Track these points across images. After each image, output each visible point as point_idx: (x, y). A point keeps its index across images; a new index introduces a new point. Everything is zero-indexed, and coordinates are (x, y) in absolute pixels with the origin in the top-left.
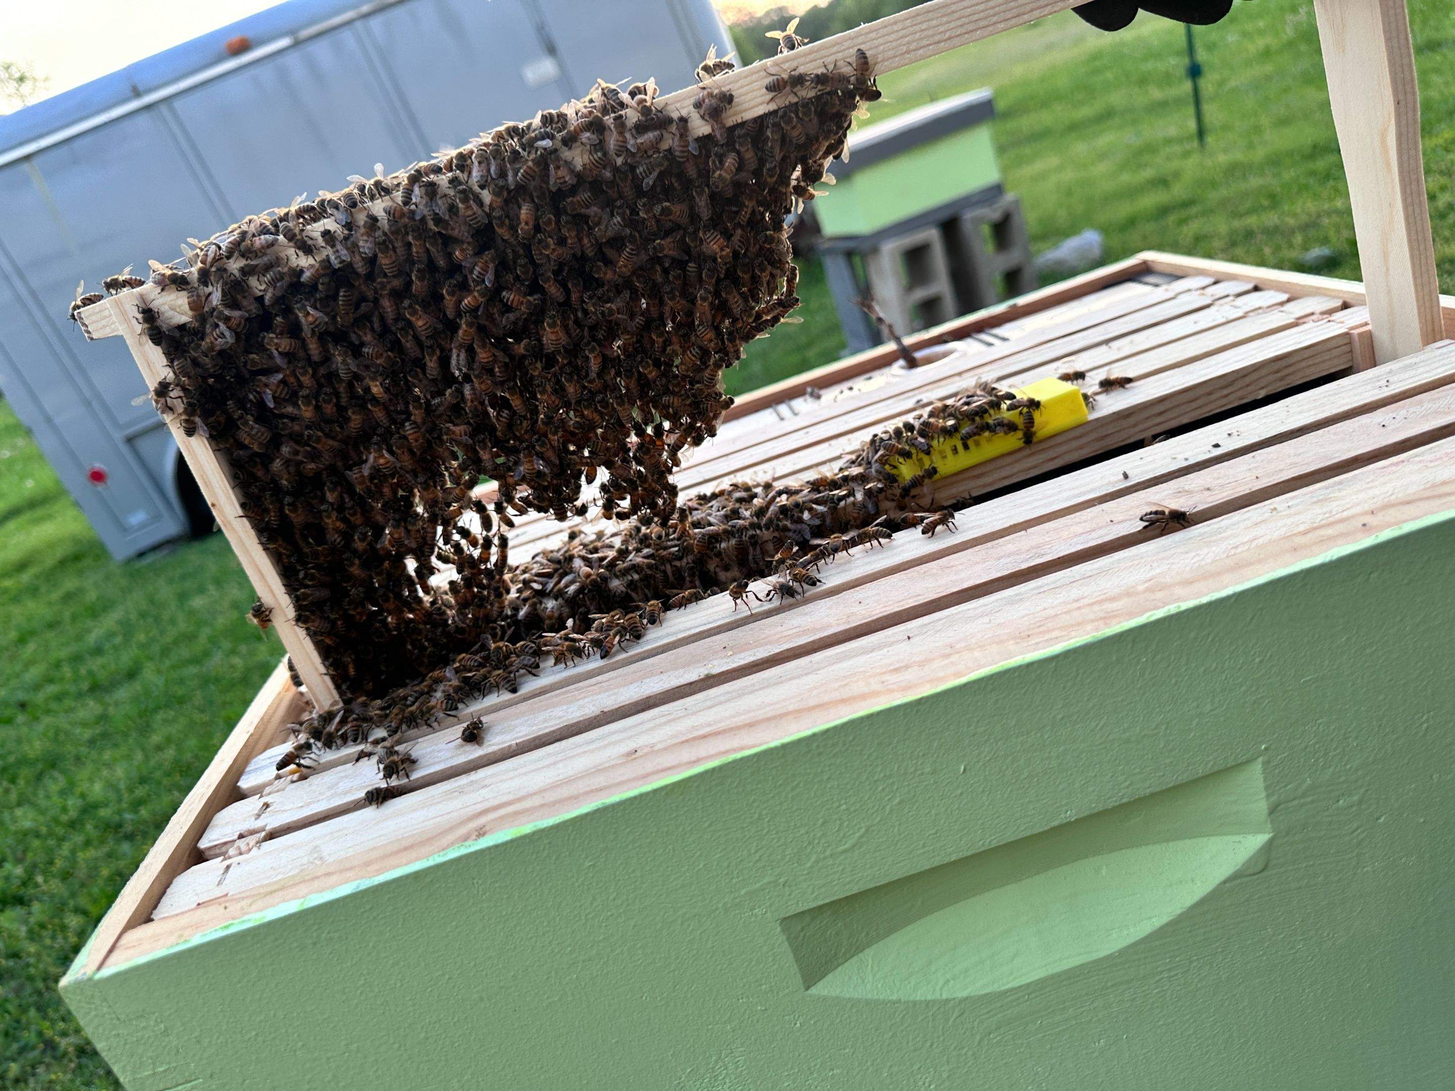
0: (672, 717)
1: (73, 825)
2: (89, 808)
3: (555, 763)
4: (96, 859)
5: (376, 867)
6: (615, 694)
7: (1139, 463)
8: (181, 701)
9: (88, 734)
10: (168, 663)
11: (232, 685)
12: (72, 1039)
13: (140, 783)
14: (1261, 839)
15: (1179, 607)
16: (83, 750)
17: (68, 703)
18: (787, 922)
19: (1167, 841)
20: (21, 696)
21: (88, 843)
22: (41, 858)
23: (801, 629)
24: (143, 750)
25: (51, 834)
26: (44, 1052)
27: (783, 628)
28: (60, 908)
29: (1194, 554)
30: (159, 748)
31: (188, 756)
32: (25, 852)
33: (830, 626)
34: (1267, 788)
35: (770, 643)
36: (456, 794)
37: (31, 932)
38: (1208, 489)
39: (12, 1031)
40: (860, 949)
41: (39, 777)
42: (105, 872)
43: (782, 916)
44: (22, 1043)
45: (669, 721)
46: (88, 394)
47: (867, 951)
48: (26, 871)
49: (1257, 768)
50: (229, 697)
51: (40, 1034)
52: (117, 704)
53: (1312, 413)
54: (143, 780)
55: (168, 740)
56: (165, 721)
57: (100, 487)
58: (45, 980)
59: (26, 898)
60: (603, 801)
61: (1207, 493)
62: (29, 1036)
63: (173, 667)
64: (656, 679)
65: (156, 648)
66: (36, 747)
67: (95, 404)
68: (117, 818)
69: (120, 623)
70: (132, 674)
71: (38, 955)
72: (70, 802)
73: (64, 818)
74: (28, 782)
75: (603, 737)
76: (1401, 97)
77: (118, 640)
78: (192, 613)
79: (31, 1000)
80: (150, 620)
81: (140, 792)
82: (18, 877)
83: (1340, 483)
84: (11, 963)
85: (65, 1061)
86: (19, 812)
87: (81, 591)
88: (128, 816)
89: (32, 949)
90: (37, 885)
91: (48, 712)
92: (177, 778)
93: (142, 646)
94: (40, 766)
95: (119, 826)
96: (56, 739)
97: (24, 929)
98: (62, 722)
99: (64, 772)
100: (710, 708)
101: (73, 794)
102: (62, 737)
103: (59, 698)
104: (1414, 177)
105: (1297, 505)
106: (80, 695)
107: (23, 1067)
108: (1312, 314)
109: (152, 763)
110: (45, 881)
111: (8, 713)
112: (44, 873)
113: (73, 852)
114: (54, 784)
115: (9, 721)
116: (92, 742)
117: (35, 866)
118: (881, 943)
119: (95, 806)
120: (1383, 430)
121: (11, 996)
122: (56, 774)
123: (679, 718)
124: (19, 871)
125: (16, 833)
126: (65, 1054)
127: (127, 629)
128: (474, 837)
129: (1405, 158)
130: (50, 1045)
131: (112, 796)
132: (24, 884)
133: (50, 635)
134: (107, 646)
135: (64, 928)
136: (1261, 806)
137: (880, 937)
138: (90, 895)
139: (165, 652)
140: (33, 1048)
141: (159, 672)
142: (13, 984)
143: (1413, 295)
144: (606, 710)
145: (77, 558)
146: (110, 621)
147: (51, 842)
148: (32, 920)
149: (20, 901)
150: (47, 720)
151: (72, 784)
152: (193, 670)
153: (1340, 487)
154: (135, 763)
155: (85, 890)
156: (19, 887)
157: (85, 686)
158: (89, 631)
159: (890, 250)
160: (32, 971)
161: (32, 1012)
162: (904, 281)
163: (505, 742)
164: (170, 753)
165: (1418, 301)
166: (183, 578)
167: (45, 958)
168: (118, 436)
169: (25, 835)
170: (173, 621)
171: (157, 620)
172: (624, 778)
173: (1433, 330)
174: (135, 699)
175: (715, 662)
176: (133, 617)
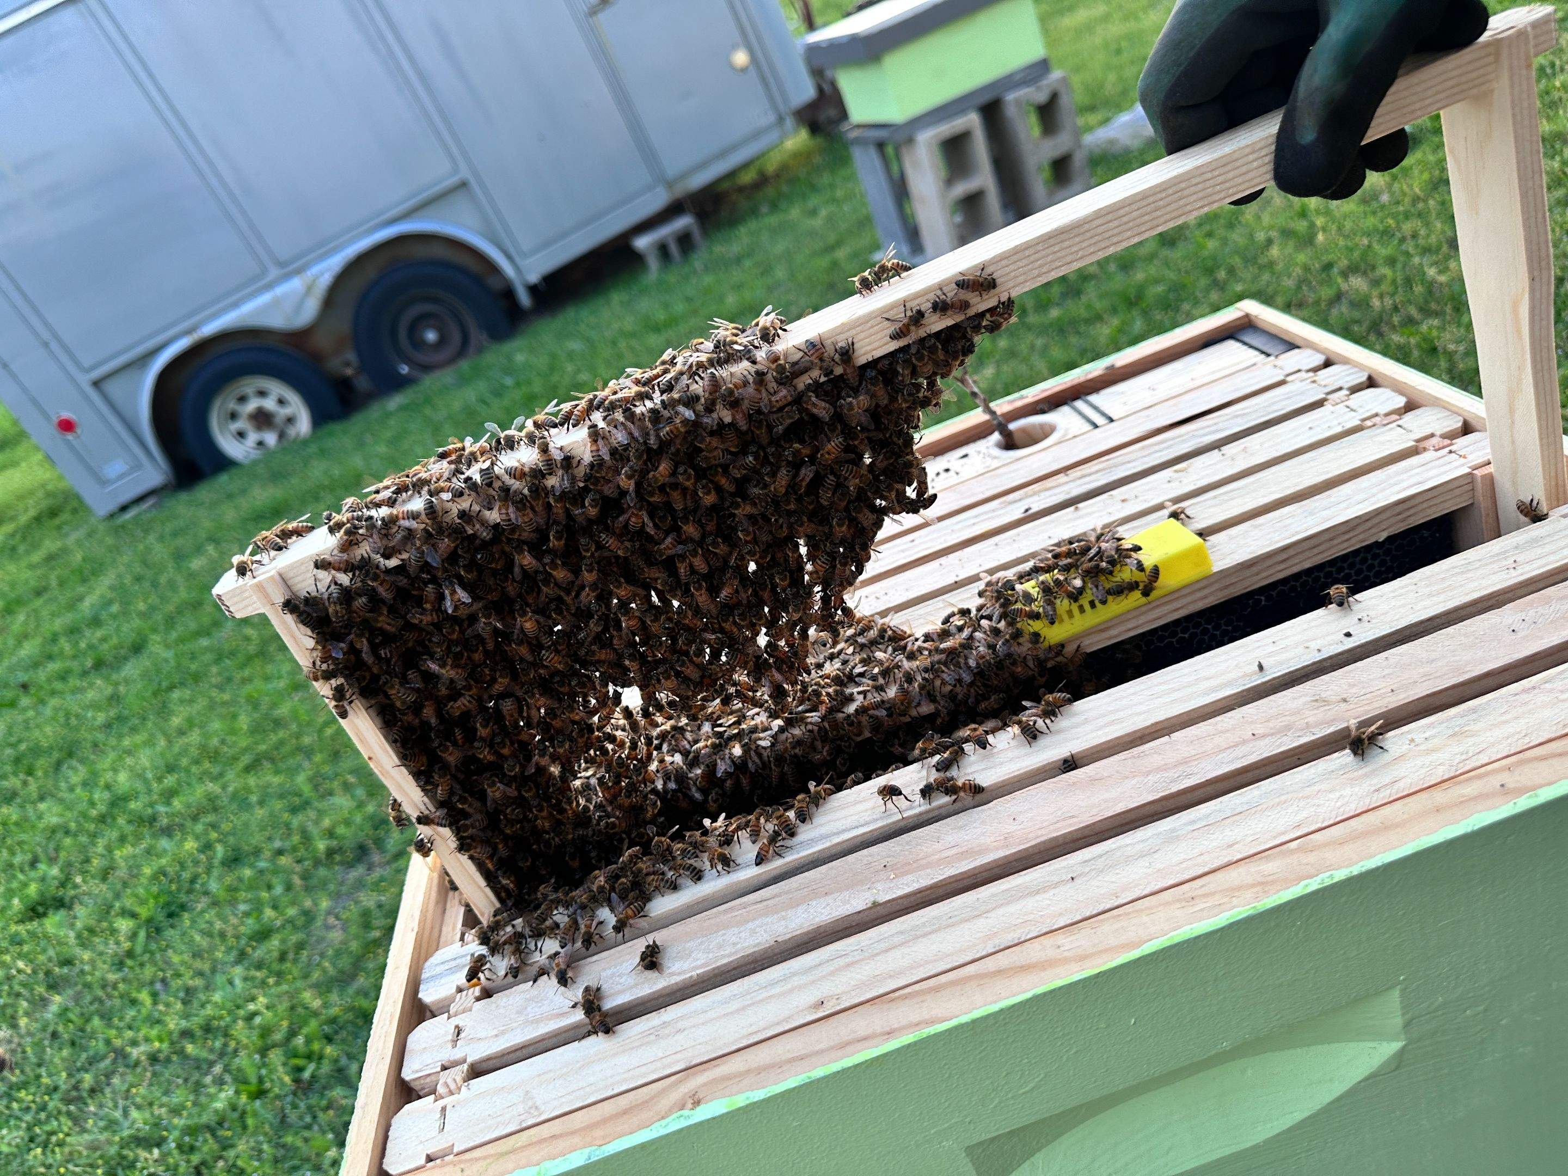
0: (849, 959)
1: (102, 819)
2: (118, 801)
3: (744, 1008)
4: (134, 856)
5: (598, 1133)
6: (784, 918)
7: (1272, 648)
8: (197, 678)
9: (101, 718)
10: (174, 635)
11: (249, 659)
12: (143, 1048)
13: (168, 772)
14: (1396, 1046)
15: (1331, 877)
16: (100, 736)
17: (74, 682)
18: (970, 1150)
19: (1309, 1045)
20: (23, 677)
21: (122, 839)
22: (75, 858)
23: (960, 850)
24: (165, 734)
25: (80, 830)
26: (114, 1062)
27: (937, 846)
28: (106, 911)
29: (1338, 794)
30: (181, 732)
31: (215, 741)
32: (57, 849)
33: (987, 850)
34: (1403, 1008)
35: (929, 865)
36: (652, 1037)
37: (79, 936)
38: (1345, 700)
39: (78, 1041)
40: (1031, 1154)
41: (58, 765)
42: (147, 871)
43: (969, 1143)
44: (91, 1053)
45: (849, 965)
46: (46, 335)
47: (1037, 1155)
48: (61, 870)
49: (1396, 993)
50: (247, 672)
51: (108, 1042)
52: (127, 681)
53: (1442, 597)
54: (171, 769)
55: (191, 722)
56: (182, 701)
57: (70, 436)
58: (104, 987)
59: (67, 900)
60: (809, 1074)
61: (1343, 705)
62: (97, 1045)
63: (181, 640)
64: (823, 901)
65: (159, 617)
66: (47, 734)
67: (54, 345)
68: (150, 811)
69: (112, 588)
70: (138, 648)
71: (92, 962)
72: (96, 796)
73: (94, 813)
74: (46, 774)
75: (785, 979)
76: (1536, 273)
77: (115, 608)
78: (191, 575)
79: (92, 1008)
80: (147, 584)
81: (170, 781)
82: (54, 878)
83: (1474, 710)
84: (65, 970)
85: (139, 1070)
86: (42, 806)
87: (64, 551)
88: (162, 809)
89: (86, 956)
90: (76, 886)
91: (53, 693)
92: (207, 765)
93: (143, 615)
94: (56, 755)
95: (153, 819)
96: (67, 724)
97: (72, 934)
98: (72, 703)
99: (82, 761)
100: (887, 951)
101: (96, 785)
102: (73, 721)
103: (63, 676)
104: (1545, 344)
105: (1434, 736)
106: (85, 674)
107: (96, 1077)
108: (1432, 435)
109: (176, 749)
110: (84, 881)
111: (9, 694)
112: (84, 872)
113: (109, 849)
114: (76, 774)
115: (12, 704)
116: (108, 726)
117: (69, 864)
118: (1050, 1147)
119: (125, 798)
120: (1513, 636)
121: (71, 1004)
122: (74, 763)
123: (856, 962)
124: (55, 871)
125: (44, 830)
126: (137, 1064)
127: (122, 594)
128: (690, 1106)
129: (1537, 327)
130: (121, 1054)
131: (139, 786)
132: (63, 885)
133: (39, 602)
134: (104, 615)
135: (114, 931)
136: (1398, 1021)
137: (1049, 1142)
138: (136, 896)
139: (170, 622)
140: (104, 1057)
141: (167, 646)
142: (70, 992)
143: (1539, 454)
144: (780, 939)
145: (53, 513)
146: (102, 587)
147: (83, 839)
148: (79, 925)
149: (60, 904)
150: (54, 702)
151: (94, 774)
152: (204, 642)
153: (1475, 716)
154: (158, 749)
155: (129, 891)
156: (57, 888)
157: (89, 663)
158: (81, 599)
159: (927, 139)
160: (89, 978)
161: (96, 1021)
162: (943, 173)
163: (684, 972)
164: (194, 737)
165: (1543, 459)
166: (175, 534)
167: (99, 964)
168: (84, 380)
169: (54, 832)
170: (172, 585)
171: (155, 584)
172: (822, 1046)
173: (1557, 485)
174: (145, 675)
175: (879, 886)
176: (128, 580)
